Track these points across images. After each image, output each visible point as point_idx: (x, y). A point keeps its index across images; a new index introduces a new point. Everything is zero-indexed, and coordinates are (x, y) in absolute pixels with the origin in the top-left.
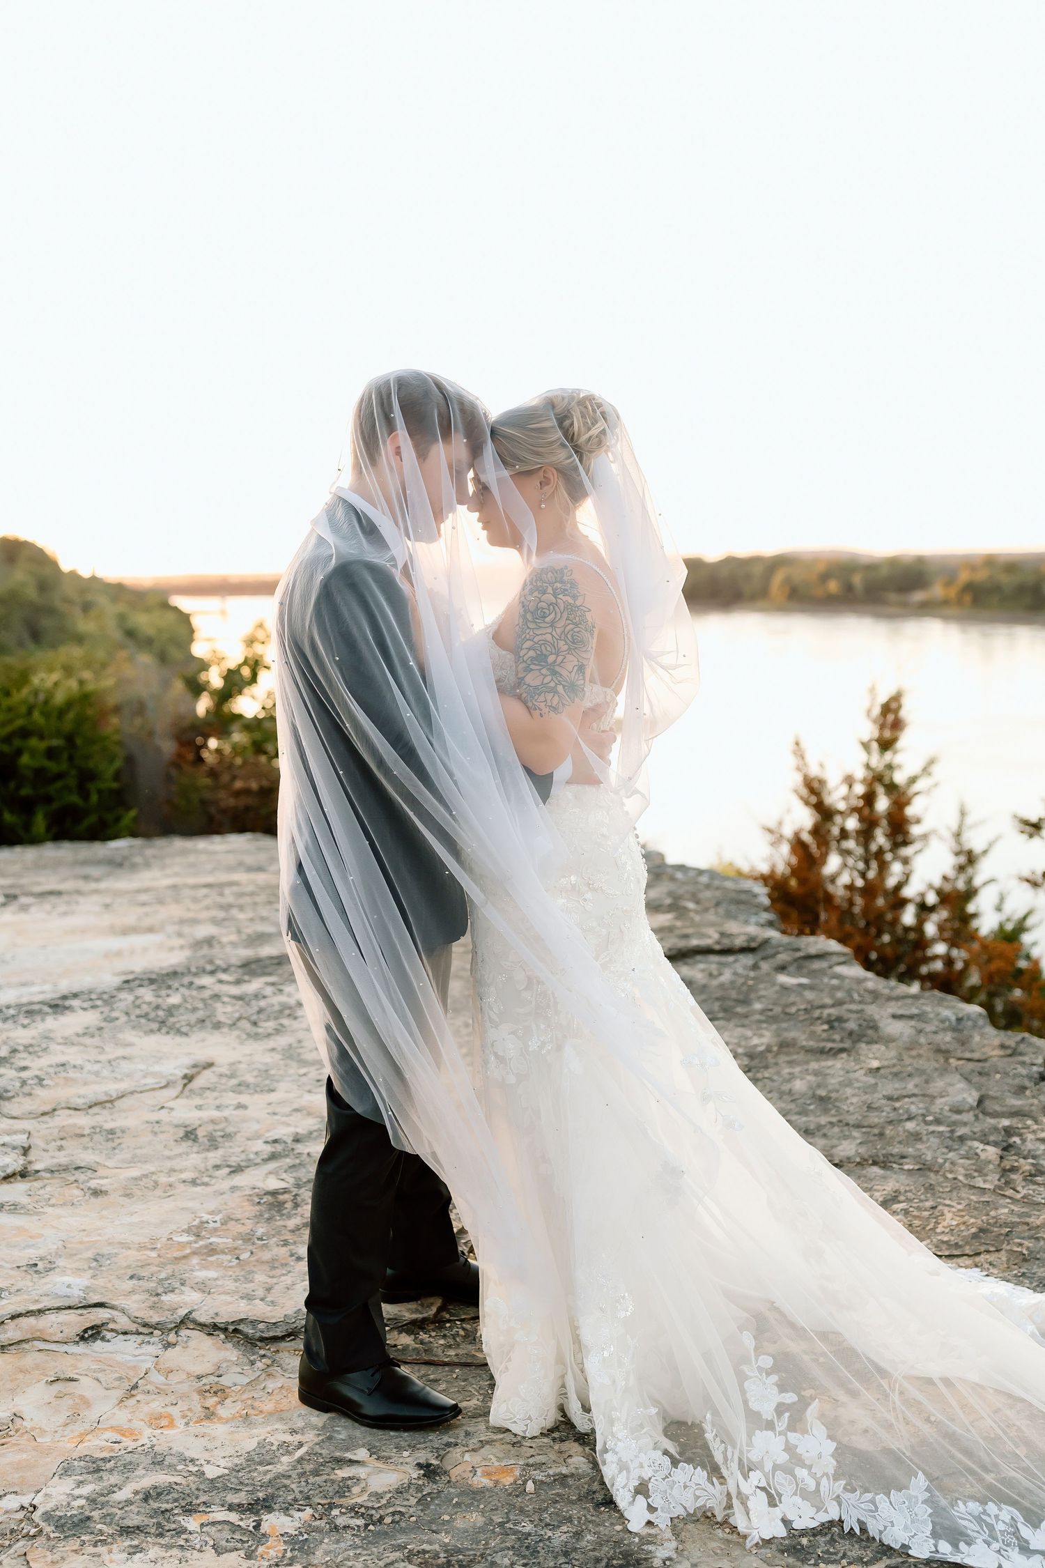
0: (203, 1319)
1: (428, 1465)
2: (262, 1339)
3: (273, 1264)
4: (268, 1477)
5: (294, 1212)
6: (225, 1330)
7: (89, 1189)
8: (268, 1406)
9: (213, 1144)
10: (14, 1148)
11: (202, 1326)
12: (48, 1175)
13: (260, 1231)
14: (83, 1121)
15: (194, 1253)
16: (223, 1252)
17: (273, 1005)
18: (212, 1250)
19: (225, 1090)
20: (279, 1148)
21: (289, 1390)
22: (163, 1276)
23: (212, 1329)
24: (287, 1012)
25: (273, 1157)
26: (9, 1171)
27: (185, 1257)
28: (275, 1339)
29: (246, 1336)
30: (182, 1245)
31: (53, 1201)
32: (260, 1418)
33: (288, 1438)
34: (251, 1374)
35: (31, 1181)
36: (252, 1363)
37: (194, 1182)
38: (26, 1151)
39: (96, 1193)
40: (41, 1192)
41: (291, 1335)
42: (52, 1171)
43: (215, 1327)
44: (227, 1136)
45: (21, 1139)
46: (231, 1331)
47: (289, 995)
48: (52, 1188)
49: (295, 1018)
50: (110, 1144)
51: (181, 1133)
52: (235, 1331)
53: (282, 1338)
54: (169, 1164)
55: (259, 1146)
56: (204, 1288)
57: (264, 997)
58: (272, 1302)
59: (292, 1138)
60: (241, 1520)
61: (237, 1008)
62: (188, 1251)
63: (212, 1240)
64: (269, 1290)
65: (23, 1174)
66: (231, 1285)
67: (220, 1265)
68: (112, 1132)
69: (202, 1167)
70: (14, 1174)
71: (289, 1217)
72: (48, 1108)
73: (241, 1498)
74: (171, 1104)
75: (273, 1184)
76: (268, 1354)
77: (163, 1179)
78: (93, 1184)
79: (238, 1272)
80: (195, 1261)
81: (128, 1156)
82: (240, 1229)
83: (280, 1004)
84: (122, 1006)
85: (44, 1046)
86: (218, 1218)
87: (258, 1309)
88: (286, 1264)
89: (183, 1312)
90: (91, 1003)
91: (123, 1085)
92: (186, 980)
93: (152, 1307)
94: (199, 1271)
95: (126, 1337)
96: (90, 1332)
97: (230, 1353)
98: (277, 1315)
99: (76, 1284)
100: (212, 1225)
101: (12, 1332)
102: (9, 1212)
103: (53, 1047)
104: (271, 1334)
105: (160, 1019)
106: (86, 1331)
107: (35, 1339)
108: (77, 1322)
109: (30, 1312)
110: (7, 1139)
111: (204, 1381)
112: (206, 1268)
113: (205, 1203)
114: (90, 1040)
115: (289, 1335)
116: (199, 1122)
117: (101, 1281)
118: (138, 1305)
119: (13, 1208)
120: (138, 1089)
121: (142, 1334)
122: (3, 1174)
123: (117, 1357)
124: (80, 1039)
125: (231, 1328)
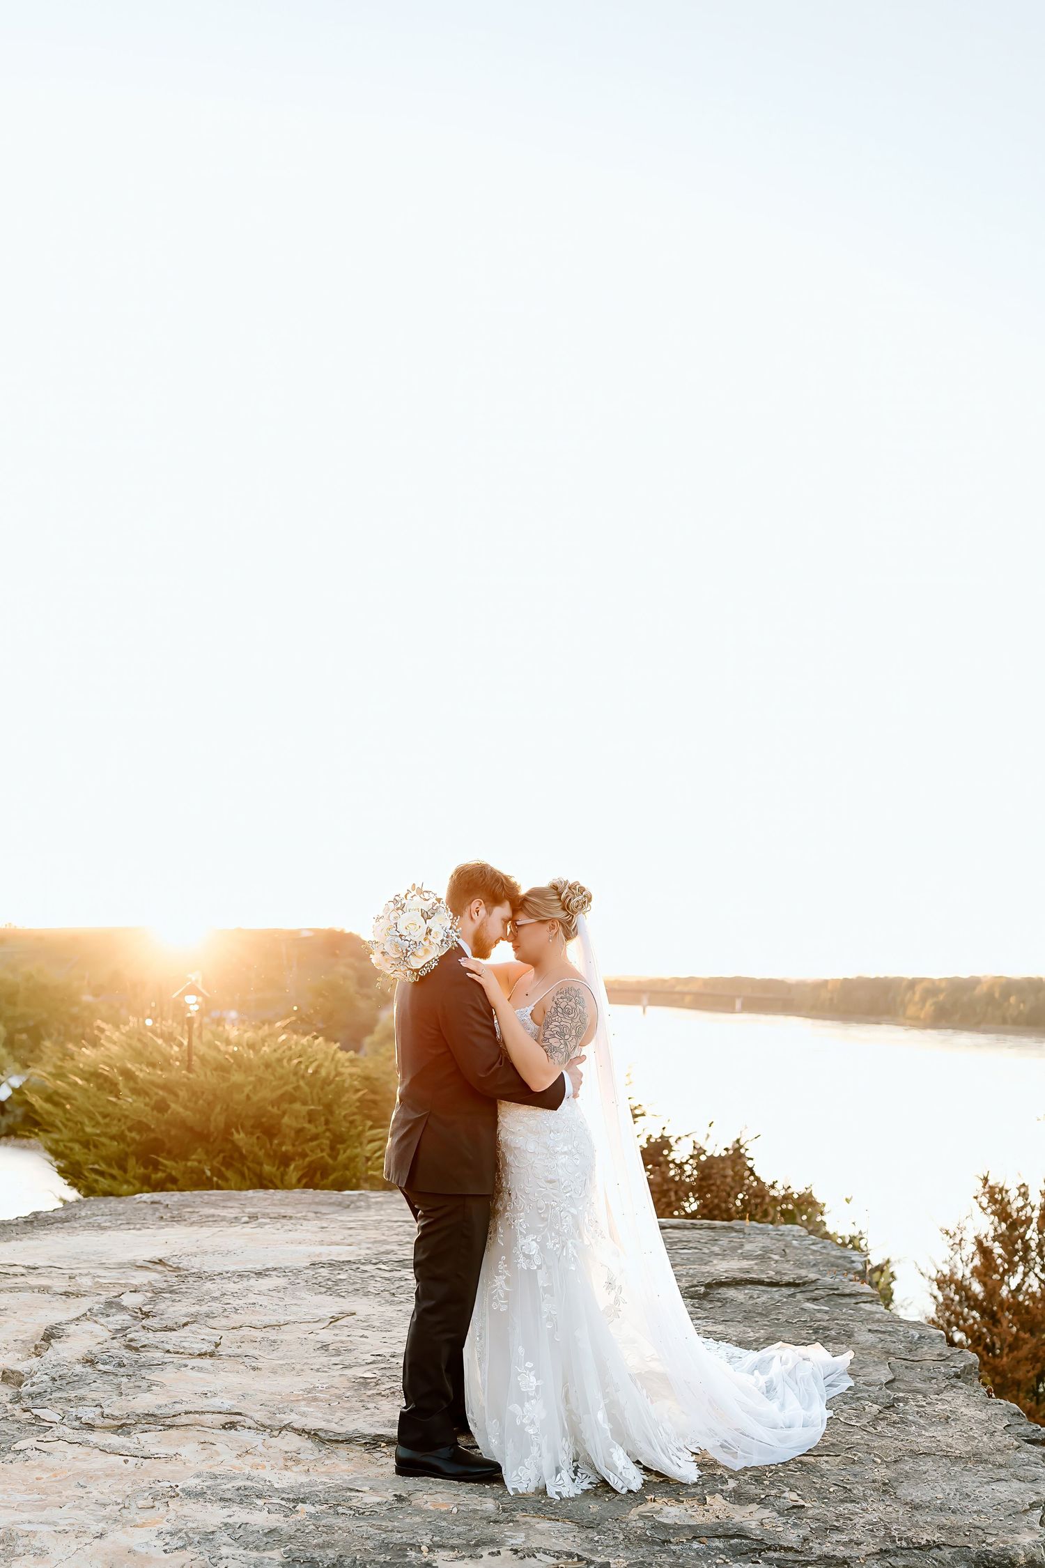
0: (296, 1426)
1: (400, 1496)
2: (329, 1441)
6: (309, 1433)
7: (250, 1366)
8: (323, 1469)
9: (338, 1353)
10: (210, 1342)
11: (295, 1430)
12: (228, 1358)
13: (348, 1394)
14: (258, 1334)
15: (304, 1399)
16: (322, 1401)
18: (315, 1399)
19: (357, 1328)
20: (380, 1358)
22: (281, 1406)
23: (301, 1432)
25: (373, 1362)
26: (203, 1351)
27: (297, 1401)
28: (337, 1441)
29: (321, 1437)
30: (299, 1395)
31: (225, 1369)
35: (215, 1359)
36: (320, 1451)
37: (318, 1370)
38: (217, 1345)
39: (254, 1369)
40: (220, 1365)
42: (231, 1356)
43: (304, 1431)
45: (217, 1339)
46: (313, 1434)
48: (228, 1364)
50: (271, 1347)
51: (319, 1346)
52: (315, 1434)
53: (342, 1442)
54: (305, 1361)
55: (368, 1356)
56: (303, 1414)
59: (390, 1355)
60: (287, 1504)
62: (300, 1398)
63: (317, 1395)
64: (342, 1420)
65: (212, 1355)
66: (320, 1415)
67: (318, 1406)
68: (274, 1341)
69: (326, 1364)
70: (205, 1354)
71: (370, 1389)
72: (238, 1325)
74: (318, 1331)
75: (368, 1374)
76: (331, 1448)
77: (298, 1367)
78: (253, 1364)
79: (327, 1410)
80: (303, 1403)
81: (281, 1355)
82: (337, 1391)
84: (304, 1277)
85: (245, 1294)
86: (324, 1386)
87: (333, 1427)
88: (358, 1411)
89: (286, 1422)
90: (284, 1274)
91: (288, 1318)
92: (354, 1267)
93: (269, 1418)
94: (303, 1408)
95: (250, 1430)
96: (229, 1425)
97: (307, 1444)
98: (342, 1430)
99: (227, 1403)
100: (320, 1388)
101: (184, 1419)
102: (198, 1371)
103: (251, 1295)
104: (335, 1438)
105: (328, 1287)
106: (226, 1424)
107: (196, 1424)
108: (224, 1419)
109: (196, 1412)
110: (206, 1337)
111: (289, 1454)
112: (309, 1407)
113: (319, 1380)
114: (277, 1293)
115: (346, 1441)
116: (332, 1341)
117: (243, 1404)
118: (261, 1416)
119: (201, 1369)
120: (298, 1321)
121: (259, 1430)
122: (198, 1352)
123: (242, 1438)
124: (270, 1292)
125: (313, 1432)
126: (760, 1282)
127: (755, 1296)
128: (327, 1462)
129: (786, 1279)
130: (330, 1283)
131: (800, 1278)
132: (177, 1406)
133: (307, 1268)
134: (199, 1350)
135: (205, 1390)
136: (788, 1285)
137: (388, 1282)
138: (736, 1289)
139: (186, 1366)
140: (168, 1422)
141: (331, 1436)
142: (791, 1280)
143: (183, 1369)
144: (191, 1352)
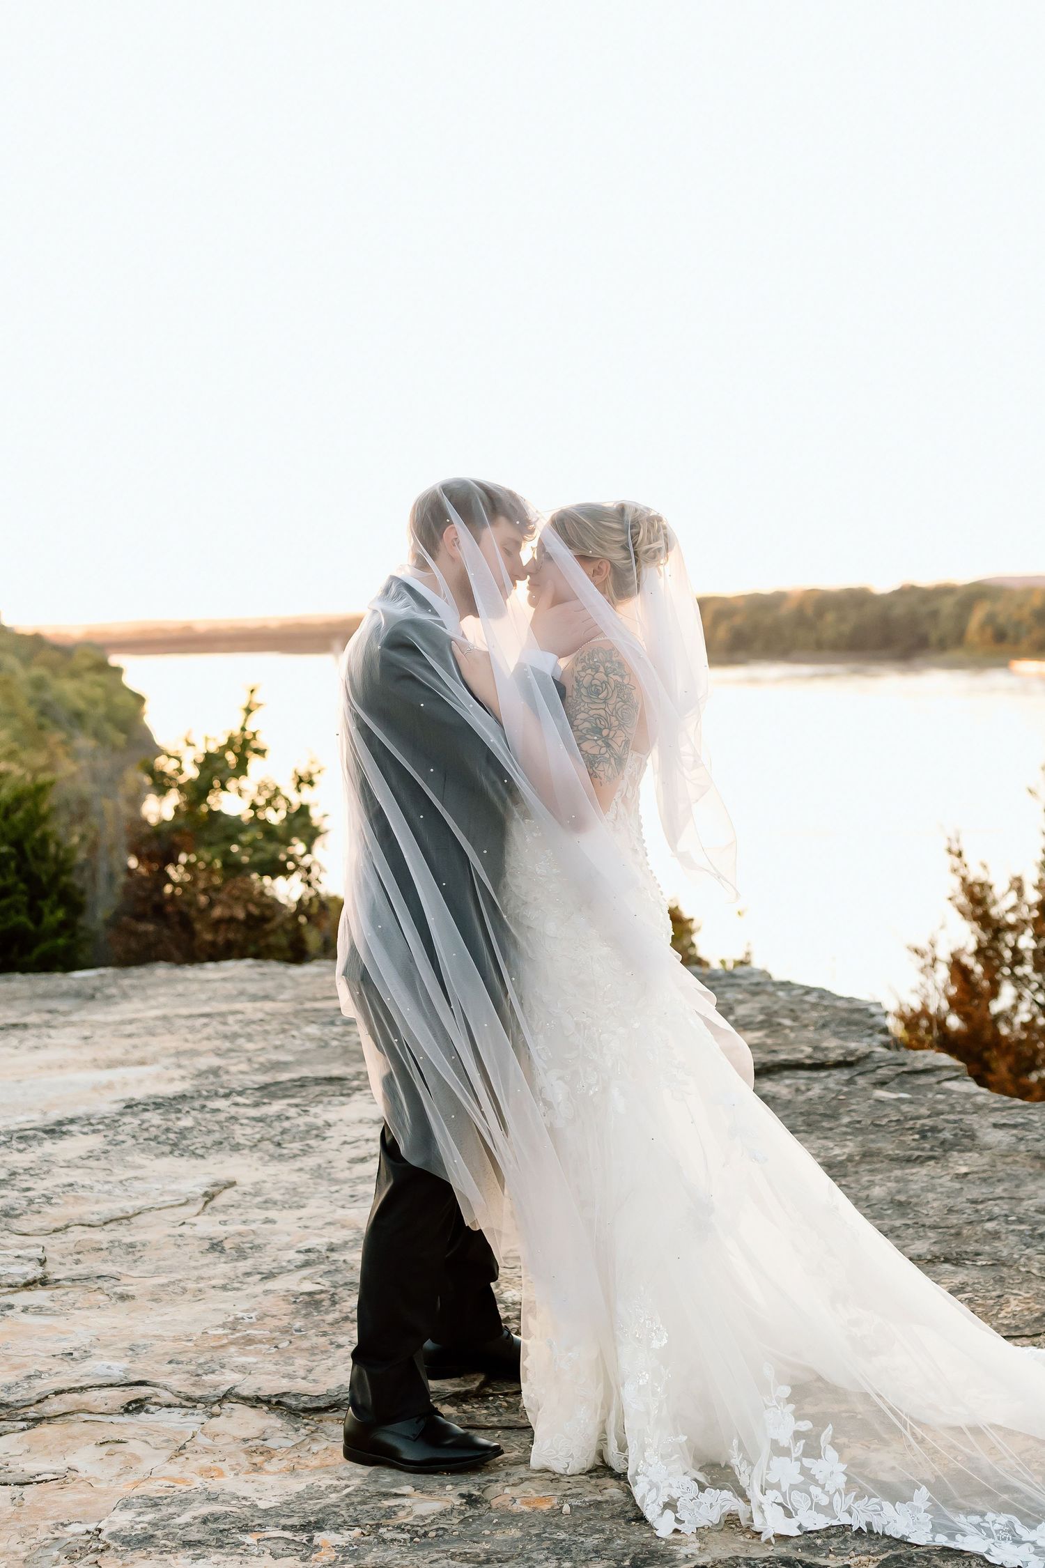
0: (242, 1392)
1: (470, 1495)
2: (305, 1410)
3: (312, 1351)
4: (318, 1506)
5: (332, 1308)
6: (268, 1402)
7: (115, 1294)
8: (315, 1462)
9: (241, 1254)
10: (30, 1260)
11: (243, 1399)
12: (69, 1283)
13: (297, 1324)
14: (100, 1236)
15: (231, 1343)
16: (261, 1342)
17: (298, 1126)
18: (249, 1340)
19: (250, 1207)
20: (312, 1256)
21: (333, 1451)
22: (202, 1360)
23: (255, 1401)
24: (315, 1132)
25: (306, 1264)
26: (30, 1277)
27: (222, 1346)
28: (318, 1410)
29: (289, 1407)
30: (219, 1336)
31: (78, 1305)
32: (306, 1472)
33: (335, 1483)
34: (296, 1439)
35: (51, 1289)
36: (297, 1430)
37: (225, 1288)
38: (44, 1264)
39: (123, 1298)
40: (64, 1298)
41: (334, 1406)
42: (73, 1280)
43: (258, 1400)
44: (256, 1248)
45: (39, 1254)
46: (274, 1403)
47: (316, 1116)
48: (75, 1294)
49: (324, 1139)
50: (130, 1257)
51: (207, 1245)
52: (279, 1403)
53: (325, 1409)
54: (196, 1273)
55: (292, 1255)
56: (243, 1369)
57: (288, 1118)
58: (314, 1380)
59: (325, 1248)
60: (295, 1536)
61: (257, 1130)
62: (225, 1341)
63: (248, 1332)
64: (310, 1371)
65: (43, 1282)
66: (272, 1368)
67: (258, 1352)
68: (132, 1246)
69: (232, 1274)
70: (32, 1282)
71: (327, 1312)
72: (62, 1224)
73: (295, 1521)
74: (193, 1220)
75: (308, 1287)
76: (312, 1423)
77: (190, 1286)
78: (119, 1290)
79: (277, 1358)
80: (232, 1349)
81: (152, 1267)
82: (276, 1322)
83: (306, 1124)
84: (127, 1129)
85: (45, 1169)
86: (253, 1315)
87: (300, 1386)
88: (326, 1352)
89: (225, 1388)
90: (92, 1128)
91: (139, 1203)
92: (197, 1104)
93: (193, 1385)
94: (238, 1357)
95: (169, 1410)
96: (134, 1406)
97: (273, 1422)
98: (319, 1389)
99: (117, 1368)
100: (247, 1320)
101: (55, 1406)
102: (35, 1314)
103: (55, 1170)
104: (315, 1405)
105: (171, 1142)
106: (130, 1404)
107: (80, 1411)
108: (121, 1397)
109: (72, 1390)
110: (20, 1252)
111: (250, 1443)
112: (245, 1355)
113: (237, 1305)
114: (96, 1162)
115: (332, 1407)
116: (225, 1235)
117: (139, 1366)
118: (179, 1382)
119: (39, 1310)
120: (156, 1206)
121: (185, 1407)
122: (23, 1281)
123: (165, 1425)
124: (85, 1162)
125: (274, 1400)
126: (797, 1066)
127: (803, 1088)
128: (315, 1447)
129: (834, 1056)
130: (172, 1136)
131: (851, 1053)
132: (36, 1382)
133: (122, 1114)
134: (24, 1275)
135: (66, 1346)
136: (839, 1065)
137: (261, 1124)
138: (771, 1080)
139: (11, 1307)
140: (32, 1413)
141: (304, 1402)
142: (841, 1058)
143: (8, 1313)
144: (10, 1281)
